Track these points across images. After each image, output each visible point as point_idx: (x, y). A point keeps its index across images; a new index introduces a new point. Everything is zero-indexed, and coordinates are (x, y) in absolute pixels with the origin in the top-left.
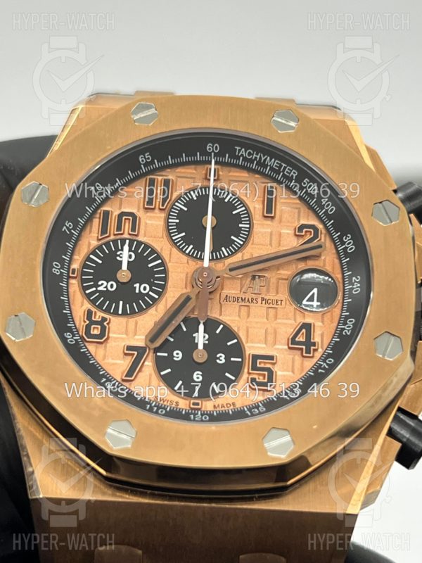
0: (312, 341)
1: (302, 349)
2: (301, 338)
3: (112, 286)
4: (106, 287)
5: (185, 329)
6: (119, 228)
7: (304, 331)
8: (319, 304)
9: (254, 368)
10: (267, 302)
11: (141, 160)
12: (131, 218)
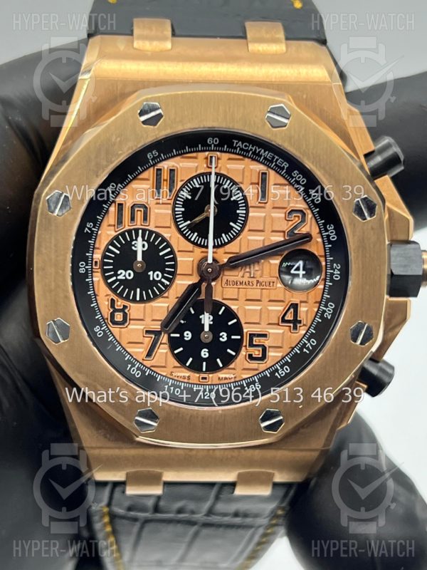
0: (299, 319)
1: (290, 326)
2: (289, 317)
3: (130, 275)
4: (125, 276)
5: (193, 312)
6: (133, 219)
7: (292, 310)
8: (304, 272)
9: (251, 345)
10: (261, 284)
11: (149, 156)
12: (142, 210)
